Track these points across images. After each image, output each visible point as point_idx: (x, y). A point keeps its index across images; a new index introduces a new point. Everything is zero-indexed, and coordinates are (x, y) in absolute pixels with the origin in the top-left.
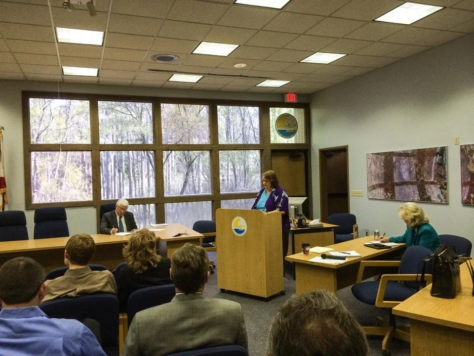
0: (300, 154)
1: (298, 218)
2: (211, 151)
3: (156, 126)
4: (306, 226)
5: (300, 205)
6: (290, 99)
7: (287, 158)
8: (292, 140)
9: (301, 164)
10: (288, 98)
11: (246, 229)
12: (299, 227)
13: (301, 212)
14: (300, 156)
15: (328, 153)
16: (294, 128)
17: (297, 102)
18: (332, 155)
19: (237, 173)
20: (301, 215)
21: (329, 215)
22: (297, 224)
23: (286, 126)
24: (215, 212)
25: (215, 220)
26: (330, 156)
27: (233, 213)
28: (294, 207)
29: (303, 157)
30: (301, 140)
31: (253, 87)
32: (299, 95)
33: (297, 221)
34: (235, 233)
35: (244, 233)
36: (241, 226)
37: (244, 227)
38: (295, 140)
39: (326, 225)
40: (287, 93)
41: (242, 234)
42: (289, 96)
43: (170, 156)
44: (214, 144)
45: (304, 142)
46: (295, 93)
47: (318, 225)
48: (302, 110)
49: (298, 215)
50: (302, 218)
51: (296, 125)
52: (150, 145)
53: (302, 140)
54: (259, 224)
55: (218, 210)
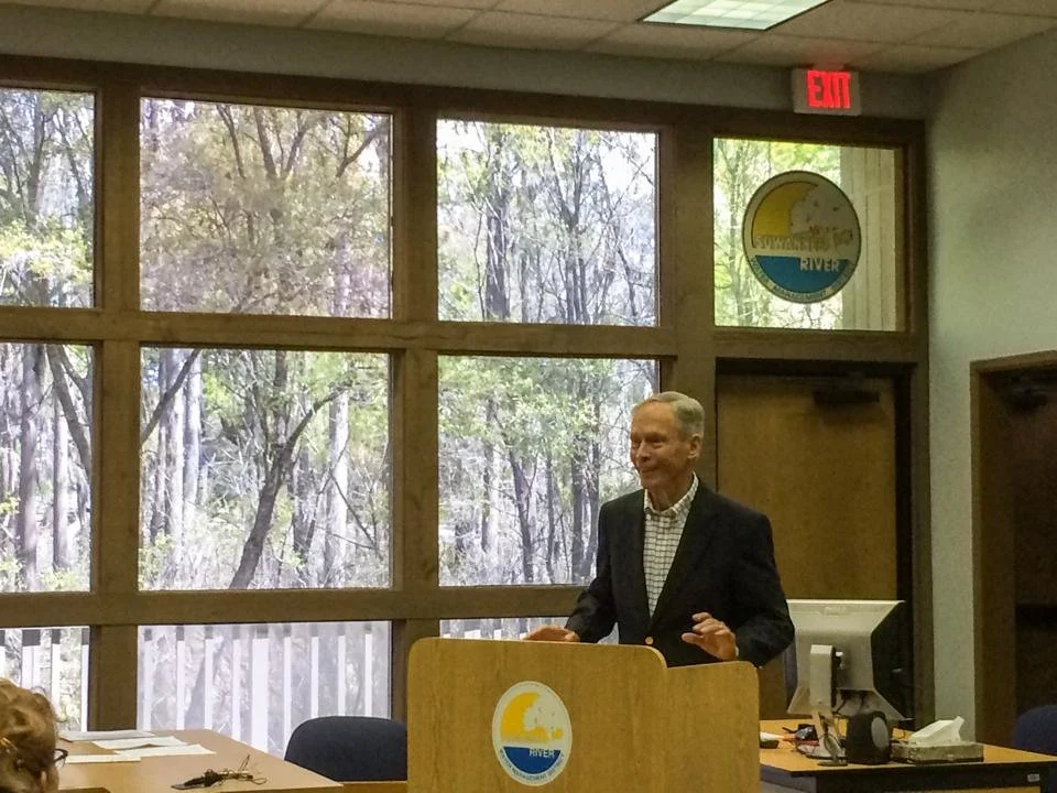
0: (871, 385)
1: (850, 709)
2: (396, 355)
3: (111, 216)
4: (888, 754)
5: (857, 639)
6: (821, 96)
7: (800, 405)
8: (827, 314)
9: (874, 443)
10: (814, 89)
11: (565, 745)
12: (849, 759)
13: (864, 679)
14: (869, 398)
15: (1018, 390)
16: (845, 252)
17: (856, 112)
18: (1043, 401)
19: (532, 512)
20: (864, 695)
21: (1021, 710)
22: (843, 744)
23: (800, 236)
24: (406, 655)
25: (405, 717)
26: (1026, 406)
27: (501, 667)
28: (826, 650)
29: (886, 405)
30: (876, 311)
31: (625, 23)
32: (869, 76)
33: (841, 728)
34: (509, 769)
35: (558, 769)
36: (540, 732)
37: (558, 735)
38: (849, 311)
39: (994, 755)
40: (810, 66)
41: (548, 777)
42: (818, 81)
43: (179, 394)
44: (411, 321)
45: (892, 327)
46: (847, 68)
47: (953, 750)
48: (888, 157)
49: (847, 695)
50: (867, 711)
51: (851, 234)
52: (74, 311)
53: (884, 317)
54: (636, 722)
55: (420, 647)
